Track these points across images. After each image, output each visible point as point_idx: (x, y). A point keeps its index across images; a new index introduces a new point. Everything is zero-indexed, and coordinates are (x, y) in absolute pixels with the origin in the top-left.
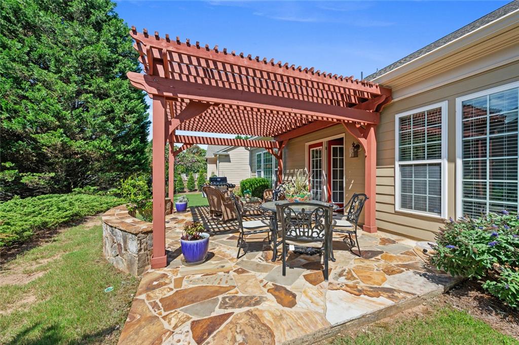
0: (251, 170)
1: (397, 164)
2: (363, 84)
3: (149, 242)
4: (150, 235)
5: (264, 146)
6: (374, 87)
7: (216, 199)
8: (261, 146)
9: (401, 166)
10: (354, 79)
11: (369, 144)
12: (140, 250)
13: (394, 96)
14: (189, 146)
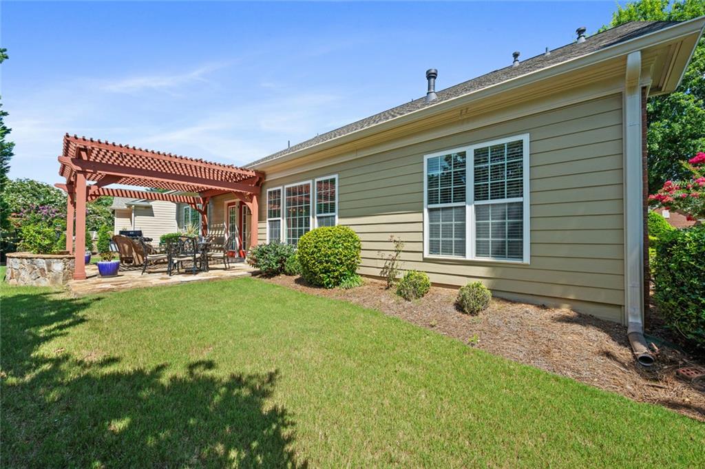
0: (178, 226)
1: (268, 219)
2: (242, 169)
3: (71, 265)
4: (73, 260)
5: (186, 201)
6: (251, 172)
7: (127, 247)
8: (183, 201)
9: (269, 221)
10: (234, 166)
11: (253, 206)
12: (65, 269)
13: (267, 177)
14: (94, 198)
